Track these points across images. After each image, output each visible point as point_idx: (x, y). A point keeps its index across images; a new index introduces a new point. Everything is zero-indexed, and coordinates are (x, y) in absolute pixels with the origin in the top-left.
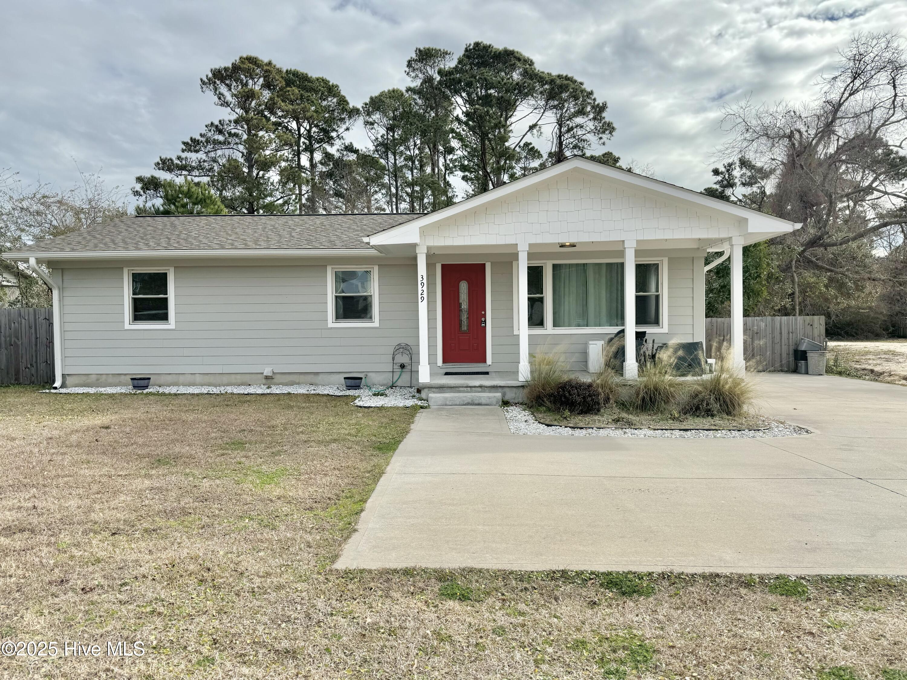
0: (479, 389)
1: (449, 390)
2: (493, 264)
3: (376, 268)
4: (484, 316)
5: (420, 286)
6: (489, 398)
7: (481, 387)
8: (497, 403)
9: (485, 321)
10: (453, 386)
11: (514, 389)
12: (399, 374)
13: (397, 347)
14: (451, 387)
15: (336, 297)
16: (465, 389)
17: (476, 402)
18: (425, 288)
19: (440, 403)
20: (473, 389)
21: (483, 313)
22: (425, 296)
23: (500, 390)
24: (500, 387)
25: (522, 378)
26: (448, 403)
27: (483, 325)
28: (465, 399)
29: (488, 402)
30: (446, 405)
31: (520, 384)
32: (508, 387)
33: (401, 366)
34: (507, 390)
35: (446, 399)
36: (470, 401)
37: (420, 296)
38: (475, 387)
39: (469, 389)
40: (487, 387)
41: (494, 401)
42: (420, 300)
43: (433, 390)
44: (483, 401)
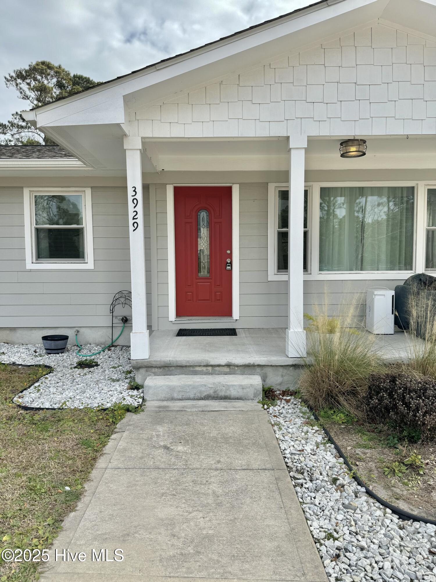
0: (227, 369)
1: (179, 370)
2: (242, 186)
3: (88, 191)
4: (230, 256)
5: (131, 205)
6: (243, 387)
7: (228, 365)
8: (255, 395)
9: (231, 263)
10: (184, 364)
11: (281, 369)
12: (120, 329)
13: (117, 296)
14: (182, 367)
15: (37, 230)
16: (204, 369)
17: (222, 394)
18: (140, 208)
19: (162, 395)
20: (217, 368)
21: (229, 252)
22: (140, 220)
23: (258, 370)
24: (259, 366)
25: (292, 352)
26: (175, 395)
27: (228, 268)
28: (203, 389)
29: (240, 393)
30: (173, 399)
31: (290, 362)
32: (271, 366)
33: (122, 319)
34: (269, 371)
35: (172, 389)
36: (211, 392)
37: (131, 222)
38: (219, 366)
39: (210, 368)
40: (237, 366)
41: (251, 393)
42: (131, 228)
43: (154, 370)
44: (233, 393)
